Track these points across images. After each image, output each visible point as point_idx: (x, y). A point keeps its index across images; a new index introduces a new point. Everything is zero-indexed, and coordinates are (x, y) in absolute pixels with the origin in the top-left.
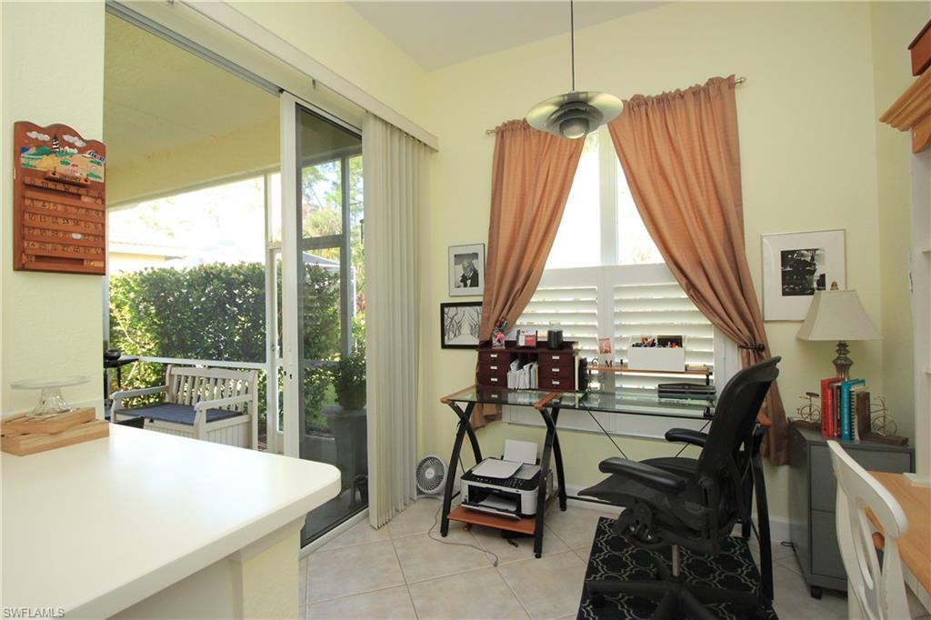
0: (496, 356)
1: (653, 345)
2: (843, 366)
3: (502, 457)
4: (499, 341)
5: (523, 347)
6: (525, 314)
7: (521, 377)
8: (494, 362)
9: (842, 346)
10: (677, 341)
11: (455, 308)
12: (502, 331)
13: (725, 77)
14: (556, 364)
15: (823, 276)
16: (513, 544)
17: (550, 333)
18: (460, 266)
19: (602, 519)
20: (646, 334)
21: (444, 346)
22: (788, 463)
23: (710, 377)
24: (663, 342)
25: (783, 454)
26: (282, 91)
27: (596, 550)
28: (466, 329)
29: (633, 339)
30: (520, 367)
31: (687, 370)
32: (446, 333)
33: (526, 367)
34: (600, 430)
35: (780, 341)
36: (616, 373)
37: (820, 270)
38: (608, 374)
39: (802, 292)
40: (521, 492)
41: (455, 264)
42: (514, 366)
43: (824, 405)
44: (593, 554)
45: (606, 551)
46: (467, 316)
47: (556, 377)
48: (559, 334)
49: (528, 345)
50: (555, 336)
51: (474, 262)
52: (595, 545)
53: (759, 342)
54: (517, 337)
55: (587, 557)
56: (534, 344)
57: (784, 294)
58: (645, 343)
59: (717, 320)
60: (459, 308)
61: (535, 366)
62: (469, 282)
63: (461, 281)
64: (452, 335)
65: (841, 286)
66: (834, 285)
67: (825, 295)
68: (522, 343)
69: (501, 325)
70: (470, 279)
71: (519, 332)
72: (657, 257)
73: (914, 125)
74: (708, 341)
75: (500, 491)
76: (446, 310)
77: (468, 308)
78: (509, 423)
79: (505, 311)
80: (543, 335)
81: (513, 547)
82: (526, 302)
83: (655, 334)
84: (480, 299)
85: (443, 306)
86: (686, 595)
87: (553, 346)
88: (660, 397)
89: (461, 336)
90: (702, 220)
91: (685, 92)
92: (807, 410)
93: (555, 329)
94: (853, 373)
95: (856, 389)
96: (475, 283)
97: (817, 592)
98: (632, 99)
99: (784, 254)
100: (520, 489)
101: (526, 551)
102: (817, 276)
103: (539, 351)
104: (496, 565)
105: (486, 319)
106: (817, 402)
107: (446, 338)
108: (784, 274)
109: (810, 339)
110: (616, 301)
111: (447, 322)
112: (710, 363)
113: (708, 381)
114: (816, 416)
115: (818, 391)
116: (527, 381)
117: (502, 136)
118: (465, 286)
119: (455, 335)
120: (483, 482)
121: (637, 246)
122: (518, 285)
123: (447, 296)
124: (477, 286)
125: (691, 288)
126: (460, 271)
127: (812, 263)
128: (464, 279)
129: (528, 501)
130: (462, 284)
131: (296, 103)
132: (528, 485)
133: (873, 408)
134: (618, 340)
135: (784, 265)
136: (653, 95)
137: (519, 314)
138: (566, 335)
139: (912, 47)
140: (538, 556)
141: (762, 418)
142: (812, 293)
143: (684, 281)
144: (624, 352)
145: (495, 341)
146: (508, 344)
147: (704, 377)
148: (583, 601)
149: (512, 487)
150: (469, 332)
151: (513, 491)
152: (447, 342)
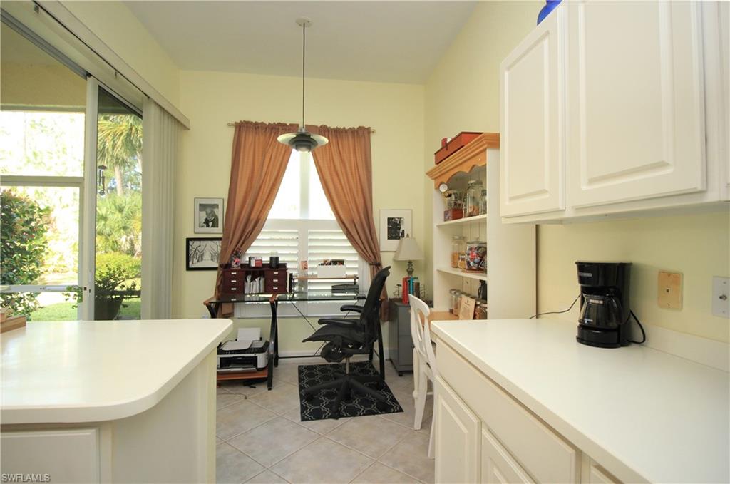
0: (235, 273)
1: (330, 264)
2: (410, 272)
3: (236, 340)
4: (236, 264)
5: (254, 268)
6: (253, 247)
7: (253, 286)
8: (234, 277)
9: (410, 262)
10: (341, 262)
11: (198, 242)
12: (239, 257)
13: (366, 127)
14: (276, 277)
15: (403, 231)
16: (252, 387)
17: (271, 258)
18: (204, 213)
19: (299, 366)
20: (326, 258)
21: (188, 269)
22: (389, 320)
23: (357, 280)
24: (335, 262)
25: (387, 316)
26: (89, 75)
27: (301, 380)
28: (207, 256)
29: (319, 261)
30: (253, 279)
31: (346, 278)
32: (191, 259)
33: (257, 280)
34: (300, 315)
35: (386, 260)
36: (309, 281)
37: (403, 228)
38: (304, 282)
39: (395, 238)
40: (257, 355)
41: (200, 210)
42: (249, 279)
43: (404, 289)
44: (300, 382)
45: (307, 379)
46: (208, 247)
47: (276, 284)
48: (277, 258)
49: (258, 266)
50: (274, 260)
51: (215, 210)
52: (300, 378)
53: (378, 262)
54: (250, 261)
55: (297, 384)
56: (261, 265)
57: (389, 238)
58: (325, 263)
59: (361, 251)
60: (202, 242)
61: (263, 279)
62: (210, 224)
63: (204, 223)
64: (195, 261)
65: (410, 235)
66: (408, 235)
67: (405, 239)
68: (253, 265)
69: (237, 254)
70: (211, 222)
71: (250, 258)
72: (332, 217)
73: (435, 179)
74: (355, 262)
75: (243, 357)
76: (191, 243)
77: (209, 242)
78: (239, 318)
79: (239, 245)
80: (266, 260)
81: (253, 389)
82: (254, 239)
83: (331, 258)
84: (221, 236)
85: (188, 240)
86: (353, 381)
87: (273, 266)
88: (333, 292)
89: (203, 262)
90: (354, 198)
91: (348, 130)
92: (397, 293)
93: (274, 256)
94: (414, 275)
95: (415, 281)
96: (215, 224)
97: (401, 374)
98: (321, 127)
99: (389, 219)
100: (257, 353)
101: (262, 389)
102: (401, 230)
103: (264, 269)
104: (246, 398)
105: (224, 250)
106: (401, 288)
107: (191, 263)
108: (389, 228)
109: (399, 259)
110: (310, 240)
111: (192, 251)
112: (356, 273)
113: (355, 282)
114: (400, 296)
115: (401, 284)
116: (258, 288)
117: (239, 130)
118: (208, 226)
119: (198, 261)
120: (231, 354)
121: (322, 209)
122: (250, 228)
123: (193, 233)
124: (218, 226)
125: (348, 233)
126: (203, 215)
127: (399, 225)
128: (207, 222)
129: (262, 360)
130: (205, 225)
131: (99, 86)
132: (261, 350)
133: (421, 289)
134: (311, 262)
135: (388, 224)
136: (332, 127)
137: (249, 246)
138: (281, 260)
139: (435, 154)
140: (270, 389)
141: (382, 297)
142: (399, 239)
143: (345, 230)
144: (314, 269)
145: (233, 264)
146: (242, 265)
147: (353, 280)
148: (301, 400)
149: (251, 353)
150: (210, 258)
151: (253, 355)
152: (191, 266)
